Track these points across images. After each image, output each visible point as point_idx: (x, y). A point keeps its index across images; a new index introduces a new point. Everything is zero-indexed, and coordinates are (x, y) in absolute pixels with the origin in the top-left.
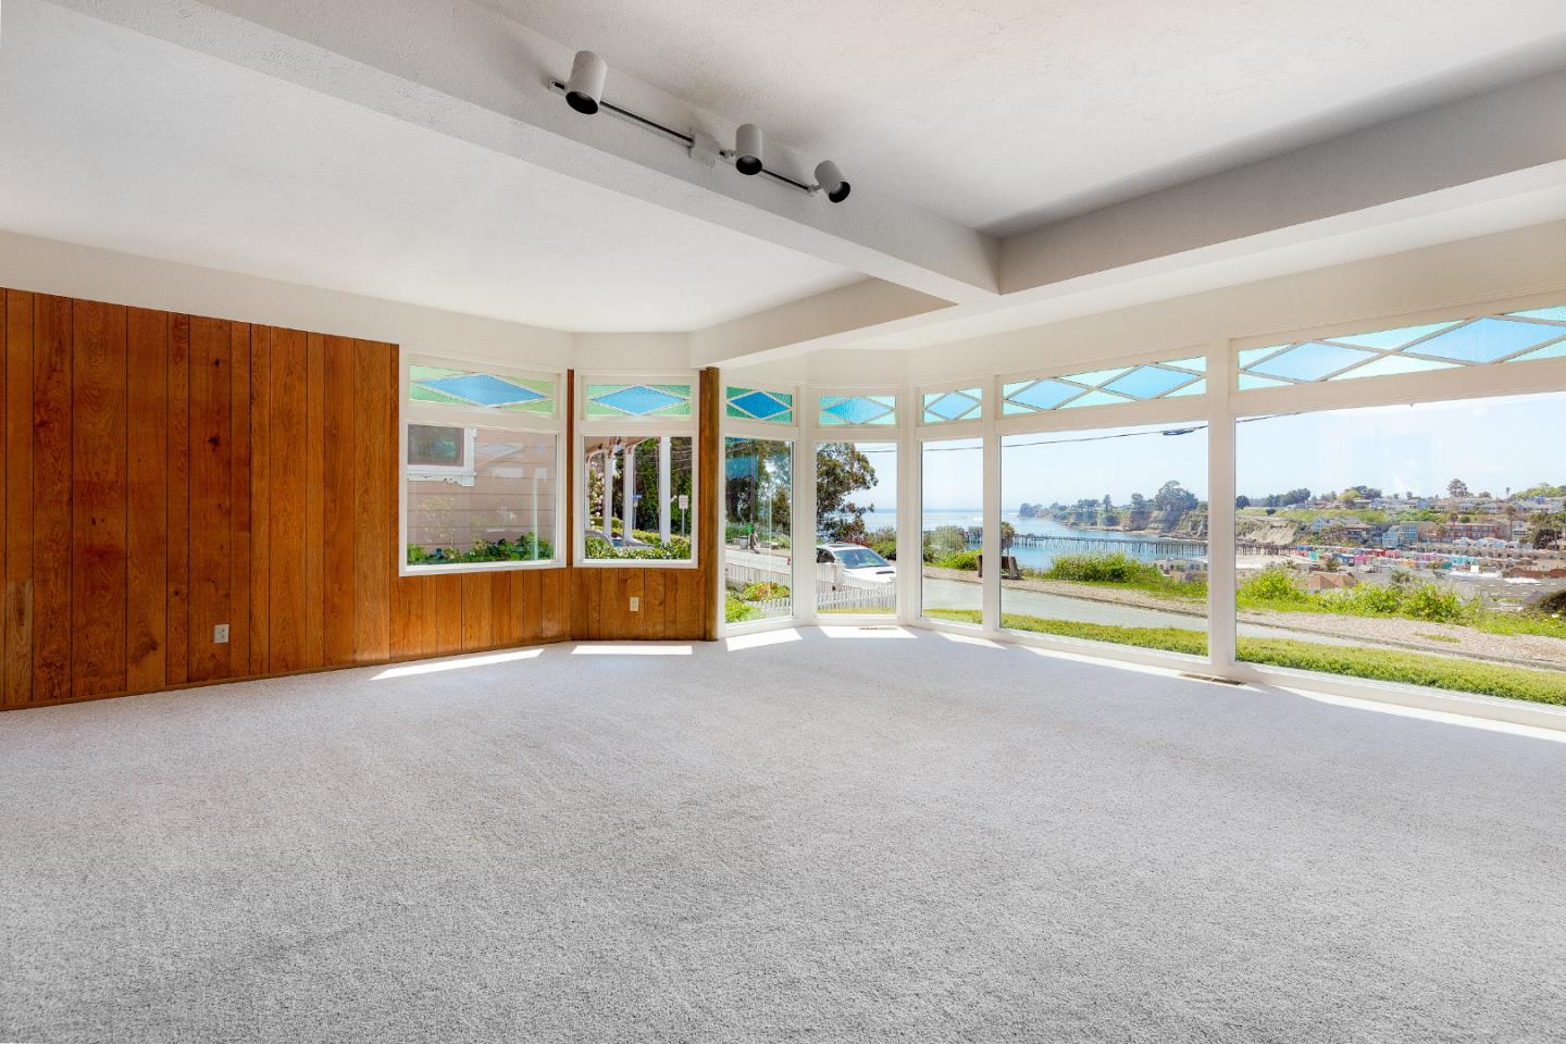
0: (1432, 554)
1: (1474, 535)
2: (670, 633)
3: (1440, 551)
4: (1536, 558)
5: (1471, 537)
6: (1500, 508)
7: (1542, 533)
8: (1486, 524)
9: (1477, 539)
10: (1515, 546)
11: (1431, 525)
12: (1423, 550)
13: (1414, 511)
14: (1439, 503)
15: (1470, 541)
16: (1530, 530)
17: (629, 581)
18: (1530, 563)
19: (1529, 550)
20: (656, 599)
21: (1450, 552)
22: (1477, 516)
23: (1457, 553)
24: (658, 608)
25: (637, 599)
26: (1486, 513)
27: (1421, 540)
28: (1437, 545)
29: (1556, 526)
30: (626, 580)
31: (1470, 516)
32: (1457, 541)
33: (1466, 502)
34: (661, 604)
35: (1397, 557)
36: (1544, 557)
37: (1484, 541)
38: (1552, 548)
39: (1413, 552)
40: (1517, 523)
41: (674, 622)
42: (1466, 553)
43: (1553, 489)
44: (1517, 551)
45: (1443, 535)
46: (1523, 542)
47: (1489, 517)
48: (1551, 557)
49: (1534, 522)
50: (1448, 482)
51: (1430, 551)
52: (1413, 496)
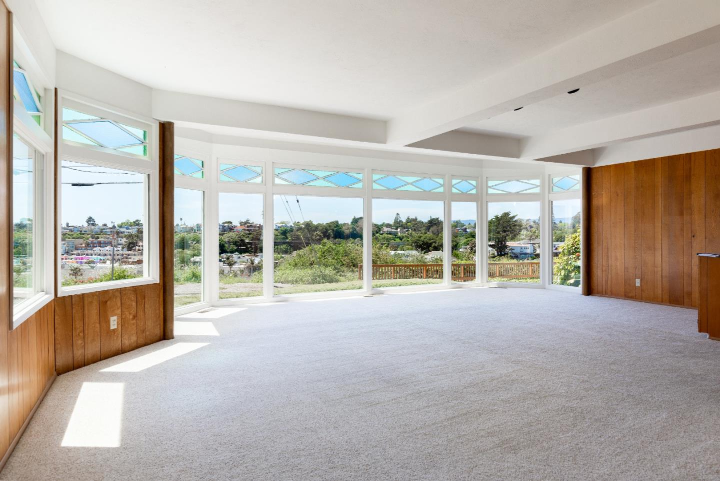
0: (84, 256)
1: (102, 245)
2: (141, 341)
3: (87, 255)
4: (129, 255)
5: (100, 247)
6: (111, 232)
7: (130, 243)
8: (106, 240)
9: (103, 247)
10: (120, 250)
11: (81, 241)
12: (79, 255)
13: (71, 233)
14: (84, 229)
15: (101, 249)
16: (125, 242)
17: (108, 302)
18: (127, 258)
19: (126, 252)
20: (130, 314)
21: (92, 255)
22: (102, 236)
23: (95, 255)
24: (132, 322)
25: (115, 318)
26: (106, 234)
27: (77, 249)
28: (86, 252)
29: (136, 240)
30: (106, 302)
31: (99, 236)
32: (95, 249)
33: (96, 229)
34: (134, 317)
35: (66, 259)
36: (132, 255)
37: (107, 248)
38: (135, 250)
39: (74, 256)
40: (119, 239)
41: (144, 331)
42: (99, 255)
43: (131, 223)
44: (121, 252)
45: (88, 246)
46: (123, 248)
47: (108, 236)
48: (135, 255)
49: (127, 238)
50: (86, 218)
51: (82, 255)
52: (69, 225)
